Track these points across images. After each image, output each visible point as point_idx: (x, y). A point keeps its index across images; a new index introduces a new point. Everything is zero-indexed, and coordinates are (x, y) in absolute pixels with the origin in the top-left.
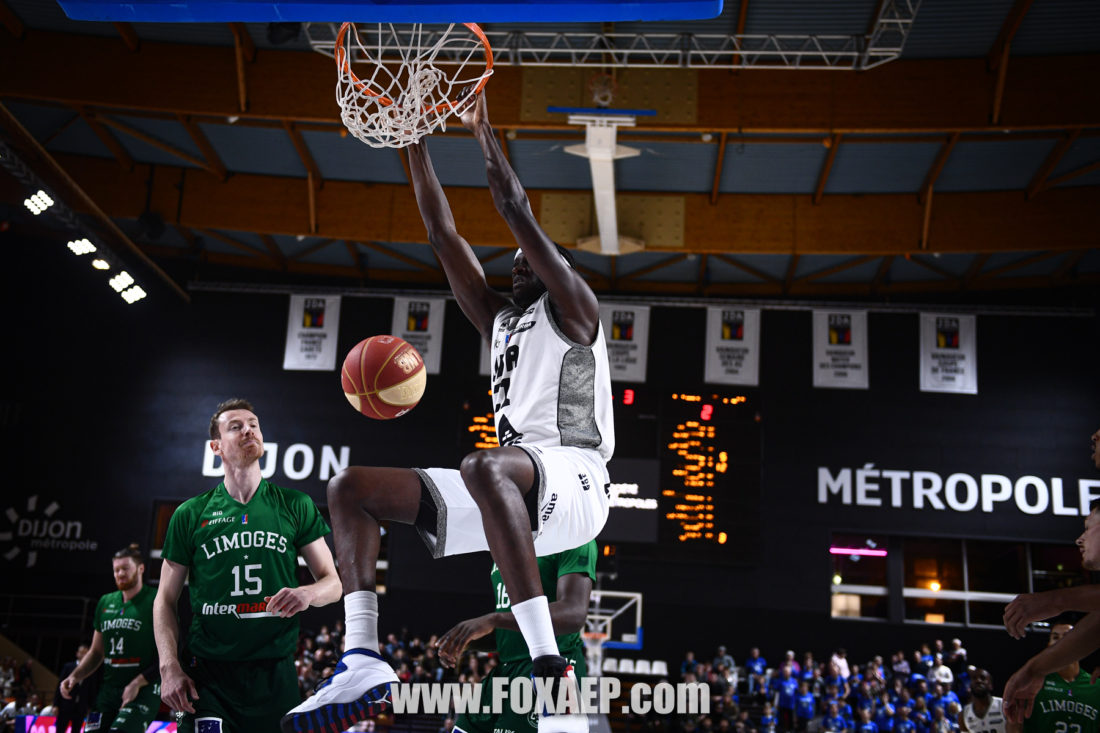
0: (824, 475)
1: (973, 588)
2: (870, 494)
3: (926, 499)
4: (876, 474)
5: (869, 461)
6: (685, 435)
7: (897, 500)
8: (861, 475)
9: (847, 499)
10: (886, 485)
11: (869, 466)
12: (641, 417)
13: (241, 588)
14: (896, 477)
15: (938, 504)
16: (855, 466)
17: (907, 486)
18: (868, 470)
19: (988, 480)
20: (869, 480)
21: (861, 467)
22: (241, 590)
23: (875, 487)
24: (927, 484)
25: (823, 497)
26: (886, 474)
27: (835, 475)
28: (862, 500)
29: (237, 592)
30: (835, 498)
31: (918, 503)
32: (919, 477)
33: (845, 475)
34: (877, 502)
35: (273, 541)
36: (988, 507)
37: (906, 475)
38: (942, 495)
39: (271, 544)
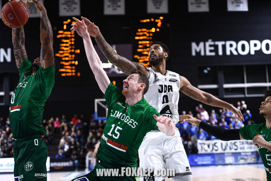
0: (194, 45)
1: (248, 82)
2: (211, 51)
3: (231, 52)
4: (212, 43)
5: (210, 38)
6: (141, 34)
7: (220, 53)
8: (207, 44)
9: (202, 53)
10: (216, 47)
11: (210, 40)
12: (124, 28)
13: (112, 133)
14: (220, 44)
15: (235, 53)
16: (205, 41)
17: (224, 47)
18: (210, 42)
19: (252, 42)
20: (210, 46)
21: (207, 41)
22: (111, 134)
23: (212, 48)
24: (231, 46)
25: (194, 54)
26: (217, 43)
27: (198, 45)
28: (208, 53)
29: (109, 134)
30: (198, 53)
31: (228, 53)
32: (228, 43)
33: (202, 44)
34: (213, 54)
35: (131, 122)
36: (252, 53)
37: (223, 43)
38: (236, 50)
39: (130, 123)
